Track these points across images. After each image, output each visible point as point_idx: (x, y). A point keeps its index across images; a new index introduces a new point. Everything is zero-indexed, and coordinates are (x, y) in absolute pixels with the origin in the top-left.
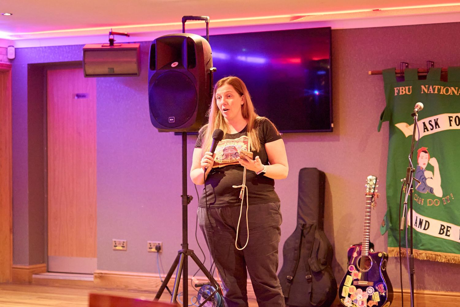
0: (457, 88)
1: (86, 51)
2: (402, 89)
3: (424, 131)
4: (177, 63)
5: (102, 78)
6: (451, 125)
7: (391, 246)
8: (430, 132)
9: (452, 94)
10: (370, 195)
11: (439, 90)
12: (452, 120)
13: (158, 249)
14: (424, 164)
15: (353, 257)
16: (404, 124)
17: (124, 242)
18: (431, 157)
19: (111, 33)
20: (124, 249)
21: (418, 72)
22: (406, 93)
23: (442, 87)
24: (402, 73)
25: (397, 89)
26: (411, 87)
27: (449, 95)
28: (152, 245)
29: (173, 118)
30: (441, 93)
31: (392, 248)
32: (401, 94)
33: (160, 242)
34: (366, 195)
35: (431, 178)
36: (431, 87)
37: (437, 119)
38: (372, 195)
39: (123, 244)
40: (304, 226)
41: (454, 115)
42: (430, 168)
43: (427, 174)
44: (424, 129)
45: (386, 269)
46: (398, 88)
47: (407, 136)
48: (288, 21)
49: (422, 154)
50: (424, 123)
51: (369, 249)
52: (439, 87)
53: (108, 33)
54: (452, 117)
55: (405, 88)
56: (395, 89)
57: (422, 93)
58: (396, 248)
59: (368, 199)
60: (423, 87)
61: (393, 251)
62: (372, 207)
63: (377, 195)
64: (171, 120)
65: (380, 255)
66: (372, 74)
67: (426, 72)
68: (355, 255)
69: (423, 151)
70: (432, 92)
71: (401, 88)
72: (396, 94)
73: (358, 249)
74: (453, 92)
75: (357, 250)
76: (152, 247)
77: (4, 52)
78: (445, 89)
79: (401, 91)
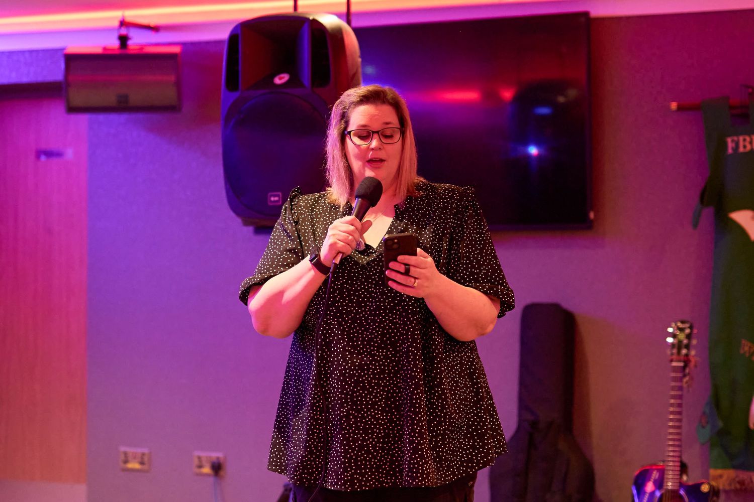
1: (72, 59)
2: (744, 140)
4: (286, 77)
5: (101, 117)
7: (716, 468)
10: (679, 361)
13: (217, 468)
15: (645, 493)
16: (748, 214)
17: (143, 454)
19: (123, 23)
20: (145, 467)
22: (751, 149)
24: (745, 107)
25: (733, 141)
28: (204, 460)
29: (278, 196)
31: (719, 472)
32: (741, 149)
33: (220, 455)
34: (672, 361)
38: (684, 362)
39: (142, 458)
40: (534, 424)
46: (736, 138)
47: (753, 237)
51: (681, 475)
53: (116, 23)
55: (751, 139)
56: (729, 139)
58: (727, 471)
59: (675, 369)
61: (721, 476)
62: (685, 385)
63: (696, 362)
64: (272, 199)
65: (705, 488)
66: (680, 108)
68: (650, 487)
71: (741, 138)
72: (730, 151)
73: (655, 475)
75: (653, 478)
76: (204, 463)
79: (741, 144)
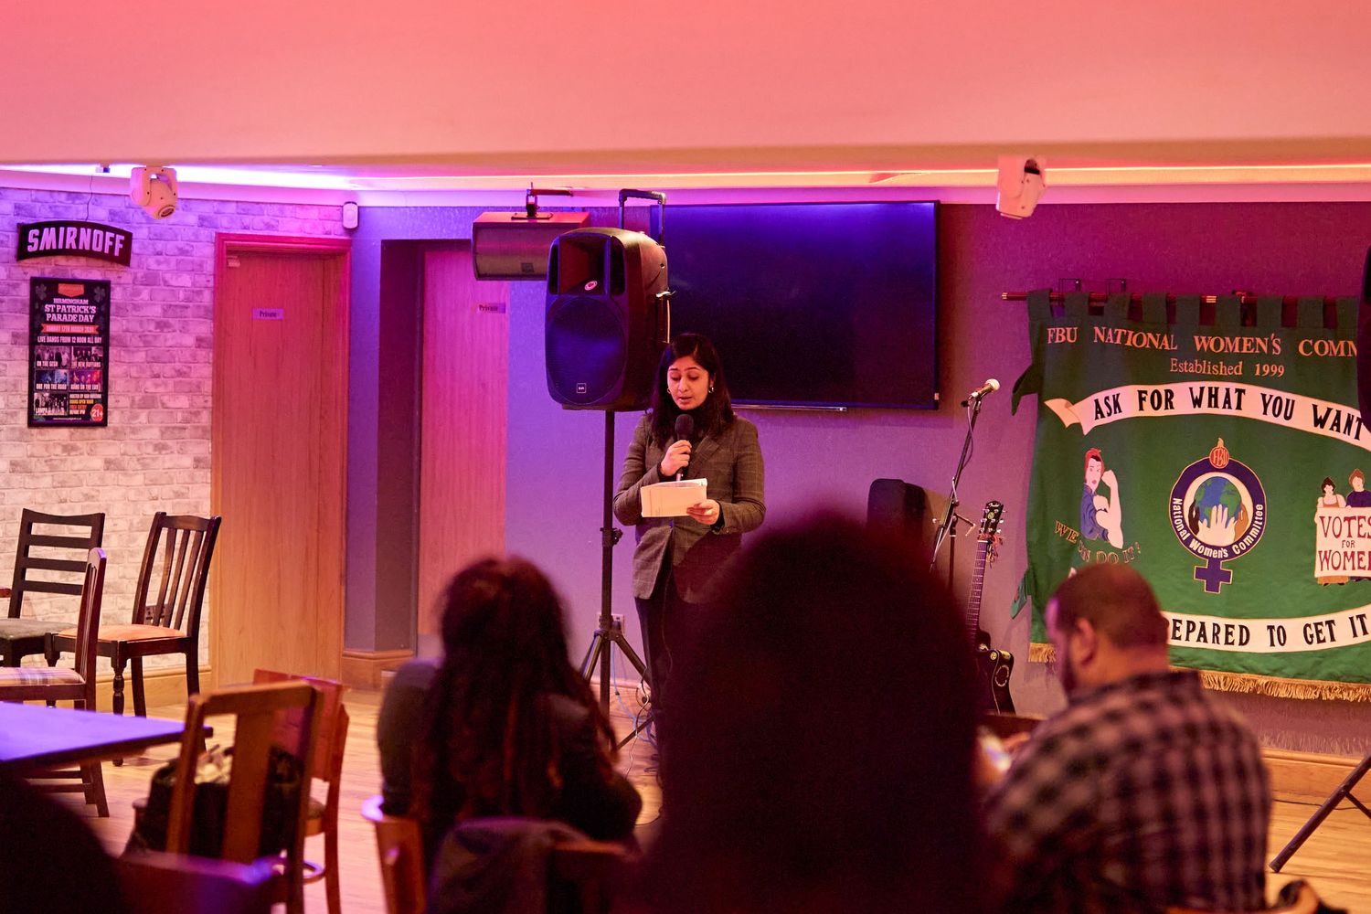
0: (1158, 335)
1: (479, 227)
2: (1061, 332)
3: (1097, 418)
4: (594, 283)
6: (1141, 409)
7: (1033, 642)
8: (1106, 420)
9: (1148, 346)
10: (984, 538)
11: (1124, 338)
12: (1144, 399)
13: (617, 627)
14: (1094, 482)
16: (1063, 402)
18: (1106, 468)
19: (534, 193)
21: (1090, 300)
22: (1066, 340)
23: (1131, 333)
24: (1061, 299)
25: (1051, 332)
26: (1075, 329)
27: (1143, 348)
29: (584, 386)
30: (1129, 343)
31: (1039, 645)
32: (1057, 341)
33: (621, 616)
34: (978, 538)
35: (1105, 510)
36: (1110, 332)
37: (1118, 395)
38: (988, 539)
41: (1150, 389)
42: (1104, 490)
43: (1099, 502)
44: (1097, 413)
45: (1007, 684)
46: (1054, 329)
47: (1067, 425)
48: (865, 183)
49: (1092, 462)
50: (1097, 401)
52: (1125, 331)
53: (526, 191)
54: (1146, 392)
55: (1066, 331)
56: (1050, 330)
57: (1096, 341)
58: (1046, 645)
59: (980, 546)
60: (1096, 329)
61: (1040, 649)
62: (988, 562)
63: (1000, 540)
64: (580, 388)
65: (993, 656)
66: (1009, 298)
67: (1102, 301)
69: (1093, 457)
70: (1112, 341)
71: (1058, 329)
72: (1050, 342)
74: (1151, 344)
77: (336, 215)
78: (1136, 336)
79: (1058, 335)
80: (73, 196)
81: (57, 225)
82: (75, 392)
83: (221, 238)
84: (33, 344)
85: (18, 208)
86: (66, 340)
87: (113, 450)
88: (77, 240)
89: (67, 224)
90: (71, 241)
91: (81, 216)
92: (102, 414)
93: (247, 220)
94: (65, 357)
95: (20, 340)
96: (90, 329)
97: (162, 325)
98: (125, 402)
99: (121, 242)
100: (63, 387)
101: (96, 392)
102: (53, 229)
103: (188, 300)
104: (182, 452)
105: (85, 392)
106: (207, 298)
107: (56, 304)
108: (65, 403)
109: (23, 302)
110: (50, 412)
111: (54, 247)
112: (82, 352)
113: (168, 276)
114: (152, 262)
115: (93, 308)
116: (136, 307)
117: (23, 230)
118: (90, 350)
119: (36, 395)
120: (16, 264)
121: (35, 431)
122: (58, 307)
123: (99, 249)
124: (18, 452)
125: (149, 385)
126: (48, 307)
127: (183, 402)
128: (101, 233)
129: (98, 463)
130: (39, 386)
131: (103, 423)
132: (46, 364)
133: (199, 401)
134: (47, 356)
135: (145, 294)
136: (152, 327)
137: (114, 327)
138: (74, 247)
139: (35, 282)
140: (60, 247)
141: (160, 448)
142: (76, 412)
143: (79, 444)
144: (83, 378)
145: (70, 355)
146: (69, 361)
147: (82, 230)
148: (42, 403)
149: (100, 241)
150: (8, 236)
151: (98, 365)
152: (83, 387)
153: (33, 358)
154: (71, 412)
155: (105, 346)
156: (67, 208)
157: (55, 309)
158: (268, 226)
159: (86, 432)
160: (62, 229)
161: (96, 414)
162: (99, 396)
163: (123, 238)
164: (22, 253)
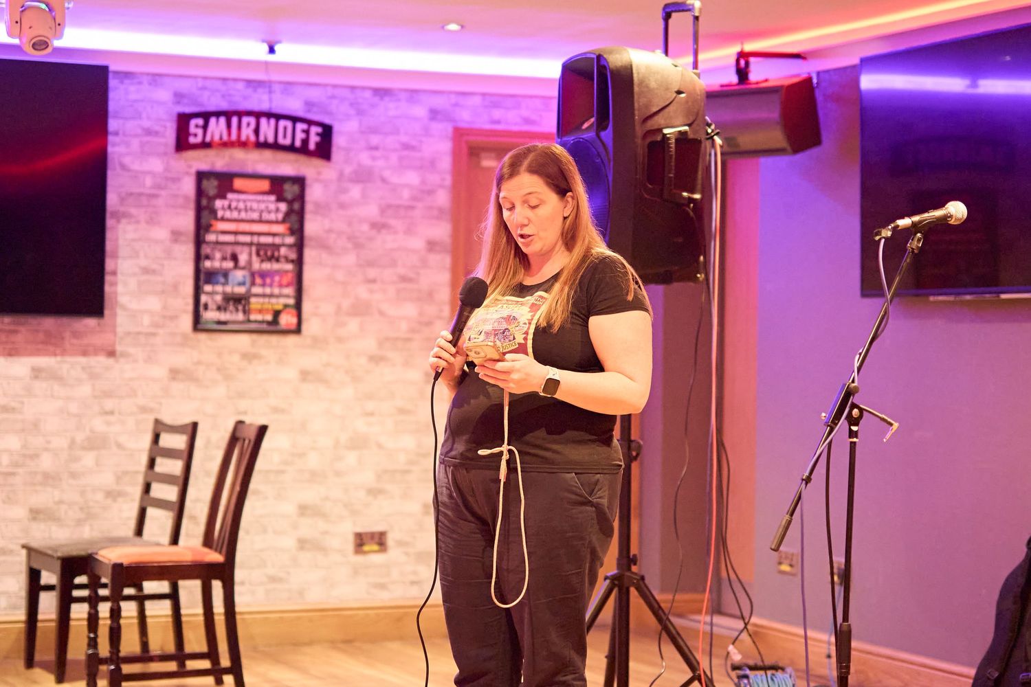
4: (592, 121)
17: (793, 555)
19: (742, 55)
20: (794, 571)
28: (835, 566)
39: (791, 560)
76: (835, 569)
80: (252, 84)
81: (228, 115)
82: (257, 295)
83: (459, 134)
84: (199, 242)
85: (179, 97)
86: (247, 239)
87: (311, 360)
88: (257, 131)
89: (240, 114)
90: (247, 133)
91: (264, 106)
92: (294, 320)
93: (497, 114)
94: (243, 258)
95: (183, 238)
96: (280, 229)
97: (378, 226)
98: (327, 308)
99: (318, 134)
100: (241, 290)
101: (287, 296)
102: (222, 120)
103: (414, 199)
104: (407, 364)
105: (271, 296)
106: (443, 198)
107: (231, 201)
108: (244, 307)
109: (186, 198)
110: (223, 316)
111: (225, 138)
112: (269, 253)
113: (387, 174)
114: (365, 158)
115: (283, 207)
116: (342, 206)
117: (183, 121)
118: (279, 251)
119: (203, 298)
120: (177, 156)
121: (203, 337)
122: (234, 205)
123: (288, 142)
124: (181, 359)
125: (362, 292)
126: (219, 203)
127: (410, 310)
128: (289, 124)
129: (290, 373)
130: (208, 288)
131: (298, 330)
132: (217, 264)
133: (431, 310)
134: (218, 255)
135: (355, 192)
136: (365, 227)
137: (312, 226)
138: (252, 138)
139: (201, 176)
140: (234, 137)
141: (376, 359)
142: (259, 317)
143: (264, 352)
144: (268, 281)
145: (250, 255)
146: (250, 263)
147: (263, 121)
148: (211, 305)
149: (286, 133)
150: (165, 127)
151: (290, 267)
152: (268, 290)
153: (198, 258)
154: (253, 317)
155: (300, 246)
156: (245, 98)
157: (229, 207)
158: (527, 121)
159: (274, 339)
160: (235, 120)
161: (287, 320)
162: (291, 301)
163: (319, 130)
164: (182, 144)
